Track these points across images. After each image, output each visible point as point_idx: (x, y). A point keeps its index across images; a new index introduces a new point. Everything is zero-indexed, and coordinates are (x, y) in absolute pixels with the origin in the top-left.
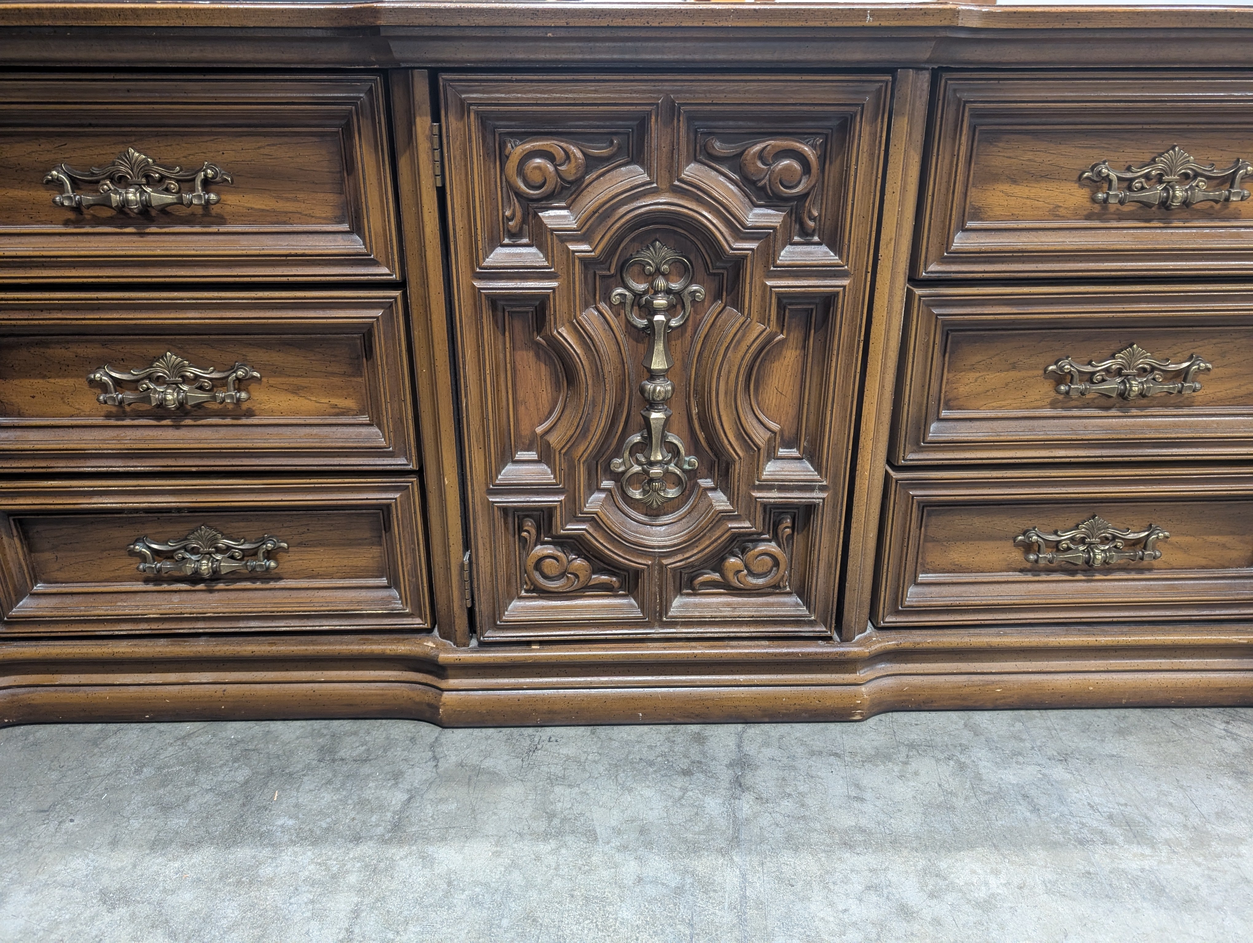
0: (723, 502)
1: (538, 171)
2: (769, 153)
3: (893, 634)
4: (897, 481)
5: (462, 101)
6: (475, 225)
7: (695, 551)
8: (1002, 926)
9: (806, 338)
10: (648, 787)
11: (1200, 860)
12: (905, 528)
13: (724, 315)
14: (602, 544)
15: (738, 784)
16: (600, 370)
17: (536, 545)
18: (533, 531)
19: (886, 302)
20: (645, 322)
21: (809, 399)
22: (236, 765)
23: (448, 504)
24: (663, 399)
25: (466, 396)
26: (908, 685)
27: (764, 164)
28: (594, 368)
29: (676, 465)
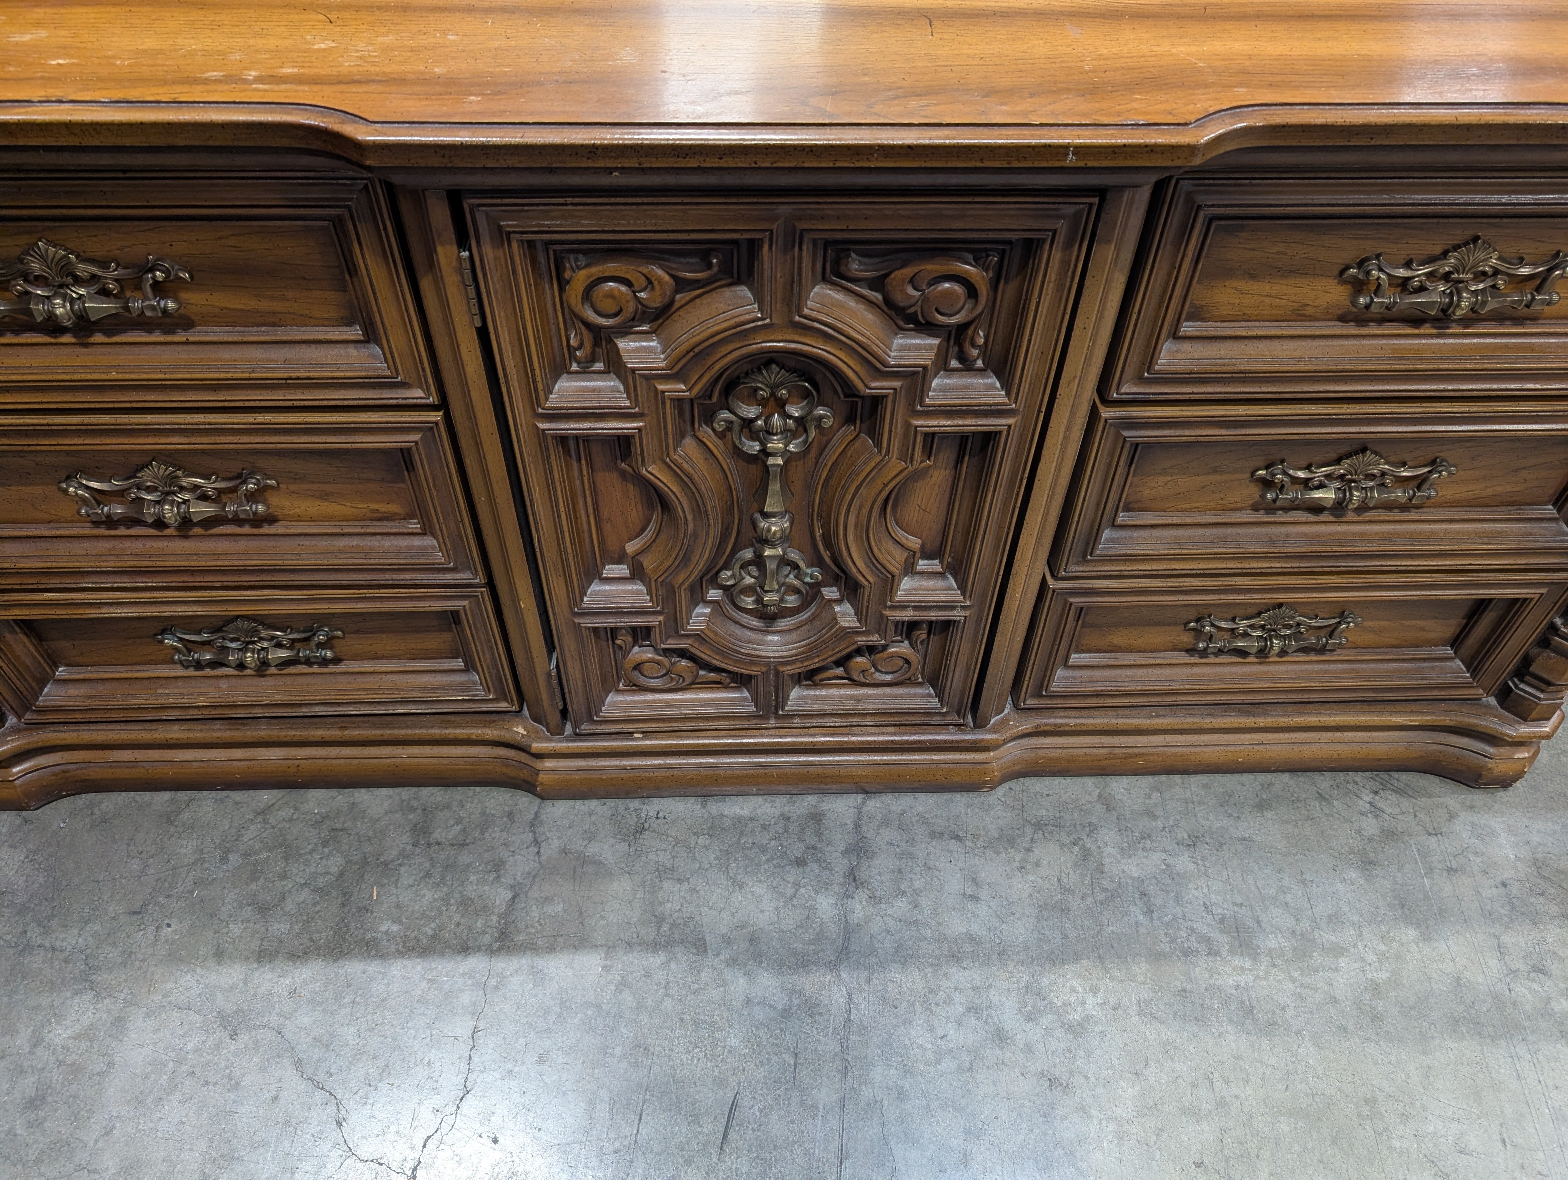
0: (849, 615)
1: (610, 300)
2: (923, 277)
3: (1031, 716)
4: (1054, 591)
5: (498, 229)
7: (816, 660)
8: (1089, 1053)
9: (959, 460)
10: (760, 881)
11: (1296, 975)
12: (1058, 629)
13: (857, 444)
14: (709, 655)
15: (853, 878)
16: (701, 505)
17: (633, 649)
18: (629, 640)
20: (757, 448)
21: (957, 519)
22: (326, 850)
23: (527, 624)
24: (780, 536)
25: (537, 531)
26: (1043, 757)
27: (916, 289)
28: (694, 504)
29: (796, 577)
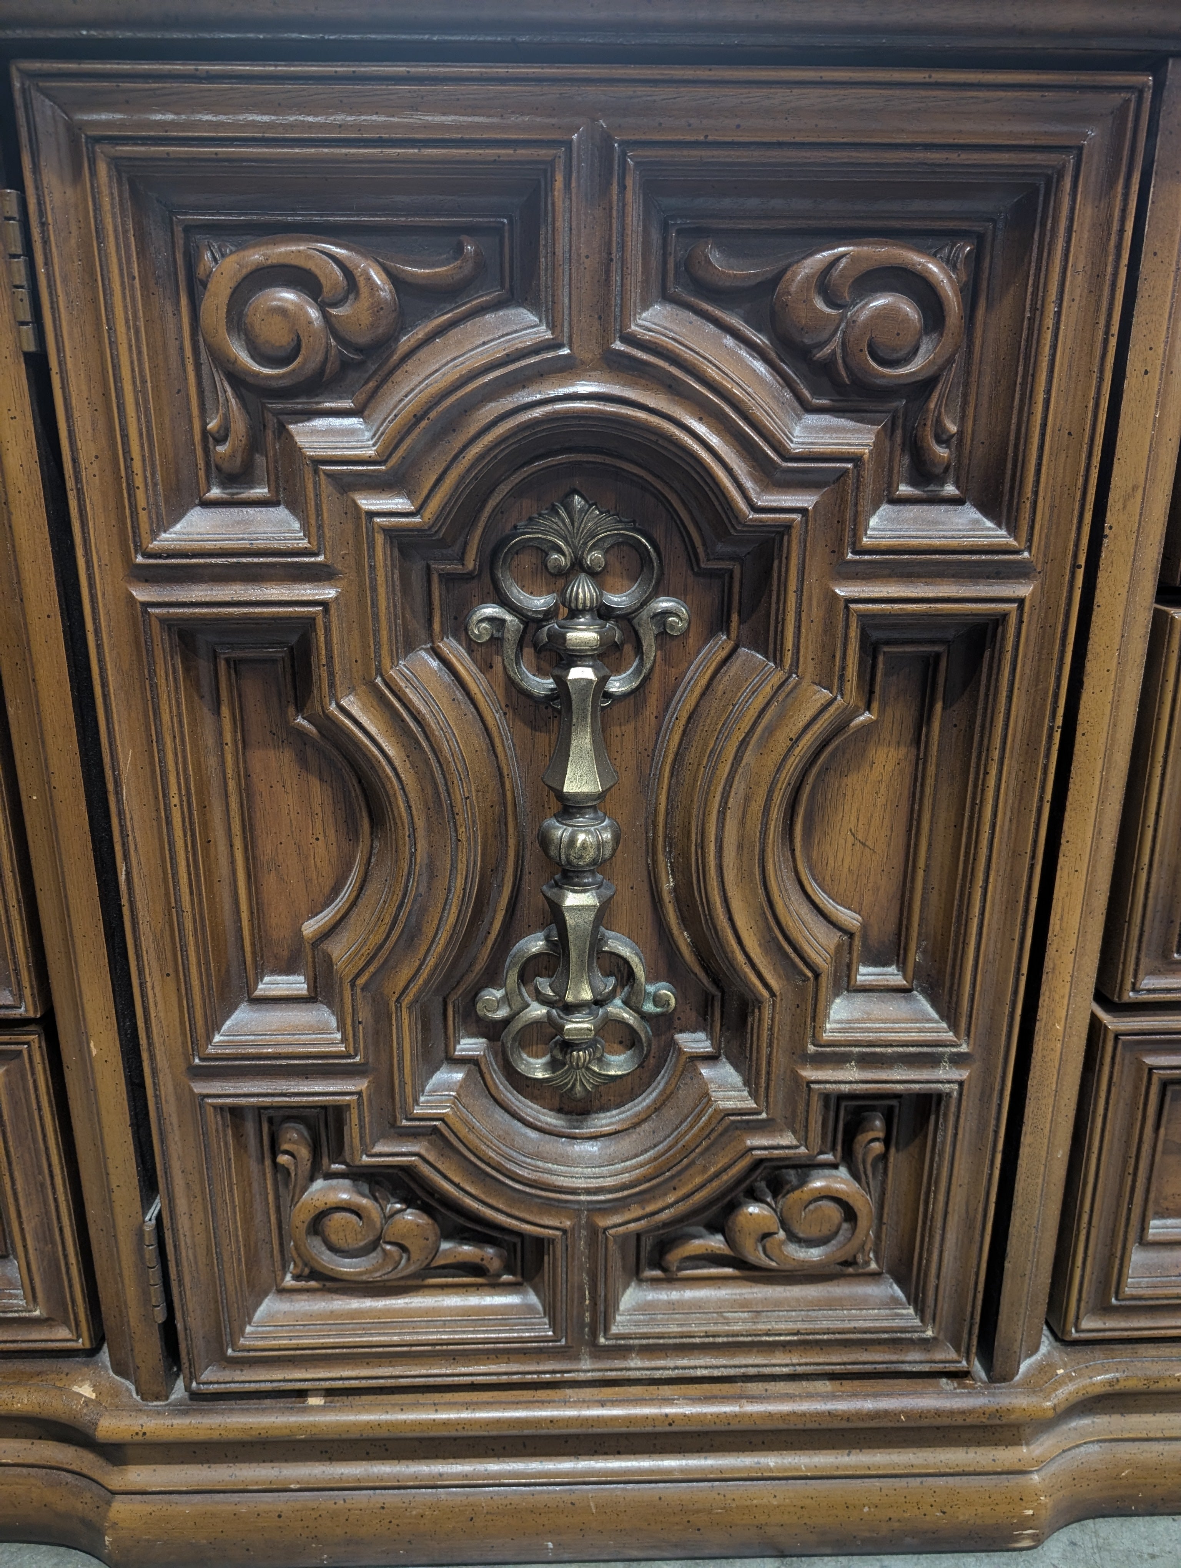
1: (278, 319)
2: (842, 275)
3: (1098, 1356)
4: (1117, 1037)
5: (73, 131)
6: (127, 452)
7: (670, 1199)
9: (923, 719)
12: (1129, 1135)
13: (734, 668)
14: (457, 1186)
16: (443, 795)
17: (312, 1179)
18: (304, 1153)
19: (1118, 639)
20: (549, 683)
21: (928, 858)
23: (102, 1099)
24: (594, 862)
25: (126, 857)
26: (1129, 1464)
27: (830, 303)
28: (429, 791)
29: (626, 1003)
